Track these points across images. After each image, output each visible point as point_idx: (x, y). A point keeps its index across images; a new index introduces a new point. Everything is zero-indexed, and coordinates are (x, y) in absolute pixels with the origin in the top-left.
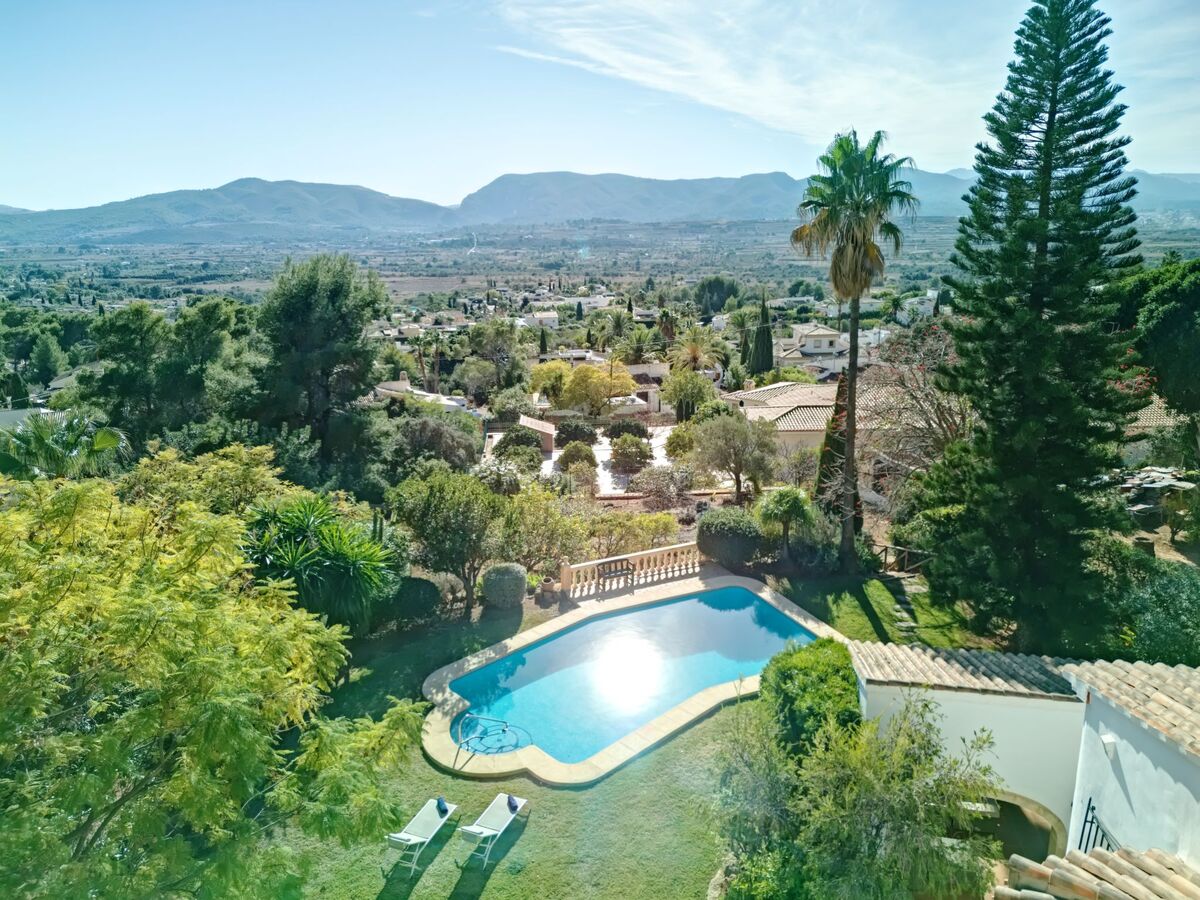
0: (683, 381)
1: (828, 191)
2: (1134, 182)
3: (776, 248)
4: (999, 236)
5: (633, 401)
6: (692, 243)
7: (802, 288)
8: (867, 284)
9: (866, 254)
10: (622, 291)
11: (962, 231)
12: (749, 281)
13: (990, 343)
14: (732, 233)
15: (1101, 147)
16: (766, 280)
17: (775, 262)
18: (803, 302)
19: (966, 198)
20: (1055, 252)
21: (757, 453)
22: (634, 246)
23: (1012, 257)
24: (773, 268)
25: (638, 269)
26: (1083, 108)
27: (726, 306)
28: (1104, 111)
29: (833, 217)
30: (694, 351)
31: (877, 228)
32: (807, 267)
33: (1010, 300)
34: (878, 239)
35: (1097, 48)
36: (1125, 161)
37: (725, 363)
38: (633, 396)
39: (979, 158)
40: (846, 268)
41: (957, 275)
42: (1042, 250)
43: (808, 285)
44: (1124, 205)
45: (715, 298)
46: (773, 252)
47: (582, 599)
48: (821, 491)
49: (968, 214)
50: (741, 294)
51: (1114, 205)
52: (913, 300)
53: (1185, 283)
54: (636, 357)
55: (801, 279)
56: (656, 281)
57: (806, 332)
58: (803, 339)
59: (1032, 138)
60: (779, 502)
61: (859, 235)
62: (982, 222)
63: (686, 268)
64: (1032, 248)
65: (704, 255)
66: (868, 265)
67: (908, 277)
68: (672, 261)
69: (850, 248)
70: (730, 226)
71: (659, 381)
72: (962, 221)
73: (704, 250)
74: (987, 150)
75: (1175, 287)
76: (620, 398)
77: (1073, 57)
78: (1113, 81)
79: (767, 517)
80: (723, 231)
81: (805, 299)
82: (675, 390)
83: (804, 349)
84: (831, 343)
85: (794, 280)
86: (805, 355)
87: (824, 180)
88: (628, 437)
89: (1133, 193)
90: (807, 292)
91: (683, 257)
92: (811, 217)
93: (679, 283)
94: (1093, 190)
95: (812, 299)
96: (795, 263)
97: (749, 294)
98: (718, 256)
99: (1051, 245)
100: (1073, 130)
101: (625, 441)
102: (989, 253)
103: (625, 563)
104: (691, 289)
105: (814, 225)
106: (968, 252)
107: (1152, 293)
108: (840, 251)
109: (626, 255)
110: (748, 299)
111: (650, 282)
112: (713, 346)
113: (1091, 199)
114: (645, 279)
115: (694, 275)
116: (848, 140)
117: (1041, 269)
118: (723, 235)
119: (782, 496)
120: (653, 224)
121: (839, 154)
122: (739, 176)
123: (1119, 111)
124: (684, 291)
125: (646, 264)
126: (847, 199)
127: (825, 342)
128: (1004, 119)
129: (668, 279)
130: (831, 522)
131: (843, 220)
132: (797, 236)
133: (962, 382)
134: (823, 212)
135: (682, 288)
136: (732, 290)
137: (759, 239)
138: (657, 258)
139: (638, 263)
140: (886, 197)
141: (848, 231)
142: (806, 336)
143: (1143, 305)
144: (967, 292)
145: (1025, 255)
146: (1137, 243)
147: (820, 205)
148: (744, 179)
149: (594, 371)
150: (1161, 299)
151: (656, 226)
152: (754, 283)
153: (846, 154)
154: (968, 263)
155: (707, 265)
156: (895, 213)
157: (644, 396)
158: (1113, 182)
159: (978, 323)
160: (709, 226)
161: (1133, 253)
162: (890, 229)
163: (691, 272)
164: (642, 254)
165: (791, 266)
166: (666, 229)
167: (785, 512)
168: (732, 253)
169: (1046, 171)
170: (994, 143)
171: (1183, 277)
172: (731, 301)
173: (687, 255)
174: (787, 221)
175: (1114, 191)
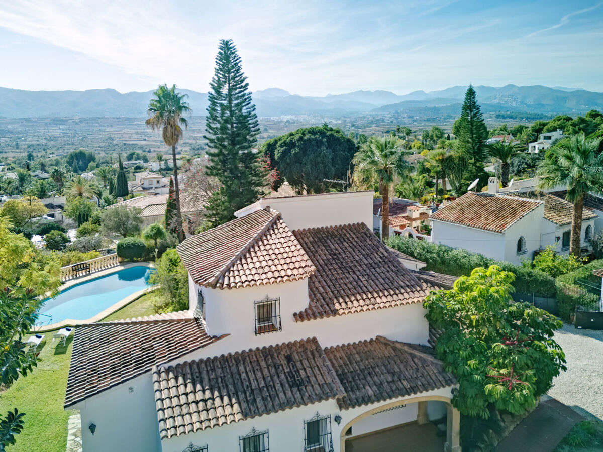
0: (78, 204)
1: (158, 105)
2: (255, 106)
3: (114, 134)
4: (219, 122)
5: (46, 219)
6: (56, 131)
7: (134, 156)
8: (177, 141)
9: (175, 129)
10: (8, 162)
11: (207, 120)
12: (99, 154)
13: (221, 157)
14: (83, 124)
15: (244, 95)
16: (111, 152)
17: (115, 142)
18: (136, 164)
19: (207, 110)
20: (236, 127)
21: (134, 223)
22: (12, 133)
23: (223, 129)
24: (114, 146)
25: (17, 148)
26: (237, 83)
27: (89, 167)
28: (243, 84)
29: (161, 115)
30: (80, 189)
31: (178, 120)
32: (135, 144)
33: (226, 143)
34: (179, 123)
35: (239, 65)
36: (251, 100)
37: (100, 195)
38: (45, 216)
39: (209, 97)
40: (169, 134)
41: (207, 135)
42: (232, 126)
43: (138, 155)
44: (253, 113)
45: (81, 163)
46: (112, 136)
47: (66, 281)
48: (168, 225)
49: (208, 115)
50: (97, 160)
51: (250, 113)
52: (198, 159)
53: (288, 140)
54: (42, 194)
55: (133, 151)
56: (34, 154)
57: (143, 177)
58: (142, 180)
59: (225, 90)
60: (152, 230)
61: (172, 123)
62: (214, 118)
63: (54, 146)
64: (229, 126)
65: (65, 139)
66: (177, 133)
67: (194, 149)
68: (43, 142)
69: (169, 127)
70: (82, 120)
71: (61, 207)
72: (207, 117)
73: (65, 135)
74: (211, 94)
75: (285, 141)
76: (37, 218)
77: (233, 67)
78: (244, 76)
79: (148, 237)
80: (77, 124)
81: (137, 162)
82: (73, 210)
83: (143, 186)
84: (158, 182)
85: (129, 152)
86: (144, 189)
87: (156, 101)
88: (55, 232)
89: (255, 109)
90: (138, 158)
91: (50, 140)
92: (153, 115)
93: (51, 156)
94: (245, 108)
95: (142, 162)
96: (128, 142)
97: (102, 160)
98: (76, 139)
99: (235, 125)
100: (236, 89)
101: (53, 234)
102: (216, 128)
103: (85, 265)
104: (62, 159)
105: (155, 118)
106: (210, 127)
107: (279, 144)
108: (166, 128)
109: (7, 139)
110: (103, 163)
111: (30, 157)
112: (90, 186)
113: (244, 111)
114: (26, 154)
115: (61, 151)
116: (163, 87)
117: (233, 132)
118: (77, 126)
119: (153, 228)
120: (26, 119)
121: (160, 92)
122: (84, 90)
123: (247, 85)
124: (56, 160)
125: (23, 144)
126: (166, 109)
127: (155, 181)
128: (216, 85)
129: (43, 153)
130: (173, 237)
131: (165, 117)
132: (148, 122)
133: (214, 171)
134: (158, 113)
135: (54, 159)
136: (92, 158)
137: (102, 128)
138: (31, 140)
139: (17, 144)
140: (180, 108)
141: (168, 120)
142: (144, 179)
143: (276, 148)
144: (212, 141)
145: (227, 128)
146: (258, 124)
147: (156, 111)
148: (87, 92)
149: (18, 204)
150: (281, 146)
151: (27, 120)
152: (103, 154)
153: (163, 92)
154: (211, 131)
155: (69, 144)
156: (184, 114)
157: (52, 216)
158: (249, 106)
159: (216, 151)
160: (67, 120)
161: (257, 127)
162: (183, 120)
163: (58, 149)
164: (19, 138)
165: (125, 144)
166: (36, 122)
167: (155, 233)
168: (85, 137)
169: (230, 102)
170: (213, 92)
171: (288, 138)
172: (92, 164)
173: (54, 138)
174: (119, 118)
175: (250, 108)
